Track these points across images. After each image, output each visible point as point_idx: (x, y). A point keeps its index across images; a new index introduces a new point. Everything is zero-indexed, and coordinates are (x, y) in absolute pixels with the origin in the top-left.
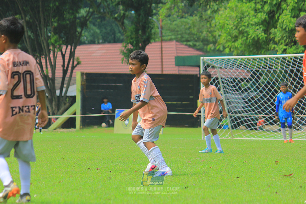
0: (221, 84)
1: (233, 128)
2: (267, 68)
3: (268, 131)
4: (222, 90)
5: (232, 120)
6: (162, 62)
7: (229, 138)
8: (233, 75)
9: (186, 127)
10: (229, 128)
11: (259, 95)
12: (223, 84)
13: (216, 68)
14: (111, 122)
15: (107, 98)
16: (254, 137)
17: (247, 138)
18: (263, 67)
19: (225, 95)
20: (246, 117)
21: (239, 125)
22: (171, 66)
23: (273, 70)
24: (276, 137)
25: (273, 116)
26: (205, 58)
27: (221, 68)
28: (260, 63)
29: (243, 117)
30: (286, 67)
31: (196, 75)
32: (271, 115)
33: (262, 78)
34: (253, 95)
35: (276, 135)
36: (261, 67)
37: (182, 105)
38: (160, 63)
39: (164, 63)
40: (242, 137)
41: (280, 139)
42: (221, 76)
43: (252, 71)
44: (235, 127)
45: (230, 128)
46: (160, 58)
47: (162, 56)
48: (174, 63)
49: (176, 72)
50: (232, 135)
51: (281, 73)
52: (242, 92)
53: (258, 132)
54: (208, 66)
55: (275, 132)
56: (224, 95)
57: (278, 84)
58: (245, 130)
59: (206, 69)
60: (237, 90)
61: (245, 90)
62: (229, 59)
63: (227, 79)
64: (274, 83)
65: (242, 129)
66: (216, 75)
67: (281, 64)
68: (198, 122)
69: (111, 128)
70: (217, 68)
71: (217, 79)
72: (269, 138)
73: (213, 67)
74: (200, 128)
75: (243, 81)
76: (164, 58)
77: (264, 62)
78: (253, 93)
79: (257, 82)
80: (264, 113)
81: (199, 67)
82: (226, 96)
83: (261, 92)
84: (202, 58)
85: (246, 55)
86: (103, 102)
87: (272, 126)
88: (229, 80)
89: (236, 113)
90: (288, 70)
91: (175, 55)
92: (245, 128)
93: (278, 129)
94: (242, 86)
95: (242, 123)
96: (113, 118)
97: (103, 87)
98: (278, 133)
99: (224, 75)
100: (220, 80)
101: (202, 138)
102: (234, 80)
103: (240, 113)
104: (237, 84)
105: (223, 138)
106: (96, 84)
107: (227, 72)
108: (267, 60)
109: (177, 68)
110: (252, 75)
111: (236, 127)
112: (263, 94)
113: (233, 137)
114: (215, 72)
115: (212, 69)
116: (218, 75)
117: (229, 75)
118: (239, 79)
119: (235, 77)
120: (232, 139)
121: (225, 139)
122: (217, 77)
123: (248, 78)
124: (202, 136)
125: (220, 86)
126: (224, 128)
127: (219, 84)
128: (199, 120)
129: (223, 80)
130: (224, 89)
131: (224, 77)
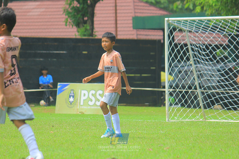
0: (191, 52)
1: (205, 108)
4: (192, 59)
5: (205, 98)
6: (116, 24)
7: (201, 120)
8: (206, 41)
9: (146, 106)
10: (200, 108)
12: (193, 52)
13: (184, 32)
14: (51, 99)
15: (47, 69)
16: (232, 119)
17: (224, 121)
20: (223, 93)
22: (128, 29)
26: (170, 19)
27: (190, 32)
29: (218, 94)
31: (160, 41)
34: (231, 66)
37: (141, 79)
38: (114, 26)
39: (118, 26)
40: (217, 119)
42: (190, 41)
43: (230, 35)
45: (202, 107)
46: (114, 19)
47: (116, 17)
48: (131, 25)
49: (134, 37)
50: (204, 116)
54: (174, 29)
56: (194, 66)
58: (221, 109)
59: (171, 32)
60: (210, 59)
62: (201, 20)
63: (198, 46)
65: (218, 109)
66: (184, 40)
68: (162, 100)
69: (51, 107)
70: (186, 32)
71: (186, 45)
73: (181, 30)
74: (164, 107)
75: (218, 48)
76: (118, 18)
78: (231, 63)
79: (237, 49)
81: (163, 30)
82: (197, 67)
84: (166, 19)
85: (222, 14)
86: (42, 74)
88: (201, 47)
89: (209, 88)
91: (133, 15)
92: (221, 107)
94: (218, 54)
95: (218, 102)
96: (54, 94)
97: (41, 55)
99: (195, 40)
100: (189, 47)
101: (167, 119)
102: (207, 47)
104: (211, 52)
105: (194, 119)
106: (33, 52)
107: (198, 37)
109: (135, 32)
110: (229, 41)
111: (209, 107)
113: (205, 119)
114: (183, 36)
115: (179, 34)
116: (187, 41)
117: (200, 40)
118: (213, 45)
119: (209, 43)
120: (204, 121)
121: (196, 121)
122: (185, 43)
123: (224, 45)
124: (167, 117)
125: (189, 55)
126: (195, 107)
127: (188, 52)
128: (162, 98)
129: (193, 47)
130: (194, 58)
131: (194, 43)
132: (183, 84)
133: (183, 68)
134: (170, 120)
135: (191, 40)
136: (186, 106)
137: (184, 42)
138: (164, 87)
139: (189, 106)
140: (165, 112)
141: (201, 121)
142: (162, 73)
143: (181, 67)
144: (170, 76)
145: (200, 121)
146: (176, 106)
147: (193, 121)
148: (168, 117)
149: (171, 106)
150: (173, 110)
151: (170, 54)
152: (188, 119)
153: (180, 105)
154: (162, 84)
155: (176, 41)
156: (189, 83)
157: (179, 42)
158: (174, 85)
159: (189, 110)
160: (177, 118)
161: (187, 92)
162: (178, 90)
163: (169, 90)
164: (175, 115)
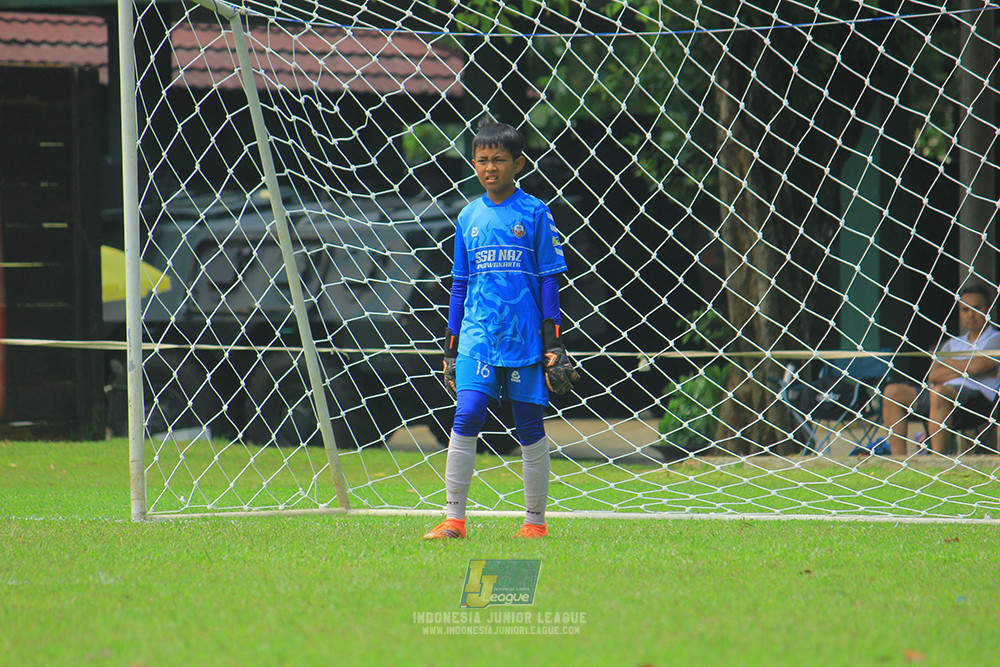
0: (263, 138)
1: (344, 442)
2: (578, 22)
3: (583, 457)
4: (269, 176)
5: (341, 386)
7: (322, 507)
8: (346, 75)
9: (18, 434)
10: (318, 442)
12: (272, 138)
13: (226, 24)
16: (490, 502)
18: (547, 19)
19: (287, 213)
21: (389, 422)
23: (615, 35)
24: (643, 501)
25: (623, 354)
30: (708, 21)
31: (89, 72)
32: (603, 352)
33: (543, 96)
35: (638, 485)
40: (410, 502)
41: (666, 515)
42: (257, 78)
43: (472, 43)
44: (359, 432)
45: (328, 438)
50: (340, 485)
52: (410, 190)
56: (280, 214)
58: (427, 450)
60: (369, 175)
61: (429, 174)
63: (302, 101)
64: (623, 128)
66: (221, 70)
68: (105, 399)
70: (235, 25)
72: (595, 507)
74: (119, 441)
75: (413, 116)
82: (296, 218)
88: (319, 106)
89: (365, 333)
92: (431, 440)
93: (656, 442)
94: (408, 144)
100: (254, 106)
101: (134, 509)
102: (347, 105)
103: (395, 337)
104: (372, 138)
105: (281, 507)
107: (300, 54)
110: (471, 75)
111: (366, 434)
113: (345, 501)
114: (219, 50)
115: (195, 34)
116: (245, 76)
117: (313, 73)
118: (383, 99)
119: (359, 88)
120: (339, 514)
121: (294, 516)
122: (231, 85)
123: (443, 95)
124: (133, 495)
125: (254, 150)
126: (288, 439)
127: (250, 136)
128: (107, 389)
129: (276, 108)
130: (280, 169)
131: (279, 87)
132: (222, 313)
133: (222, 224)
134: (150, 511)
135: (262, 72)
136: (240, 435)
137: (225, 80)
138: (119, 332)
139: (257, 437)
140: (127, 468)
141: (321, 515)
142: (107, 252)
143: (208, 217)
144: (149, 271)
145: (315, 515)
146: (184, 434)
147: (281, 516)
148: (141, 498)
149: (158, 437)
150: (168, 458)
151: (149, 149)
152: (253, 505)
153: (204, 427)
154: (107, 317)
155: (180, 77)
156: (257, 305)
157: (198, 80)
158: (173, 319)
159: (255, 454)
160: (194, 501)
161: (243, 359)
162: (193, 347)
163: (147, 346)
164: (182, 484)
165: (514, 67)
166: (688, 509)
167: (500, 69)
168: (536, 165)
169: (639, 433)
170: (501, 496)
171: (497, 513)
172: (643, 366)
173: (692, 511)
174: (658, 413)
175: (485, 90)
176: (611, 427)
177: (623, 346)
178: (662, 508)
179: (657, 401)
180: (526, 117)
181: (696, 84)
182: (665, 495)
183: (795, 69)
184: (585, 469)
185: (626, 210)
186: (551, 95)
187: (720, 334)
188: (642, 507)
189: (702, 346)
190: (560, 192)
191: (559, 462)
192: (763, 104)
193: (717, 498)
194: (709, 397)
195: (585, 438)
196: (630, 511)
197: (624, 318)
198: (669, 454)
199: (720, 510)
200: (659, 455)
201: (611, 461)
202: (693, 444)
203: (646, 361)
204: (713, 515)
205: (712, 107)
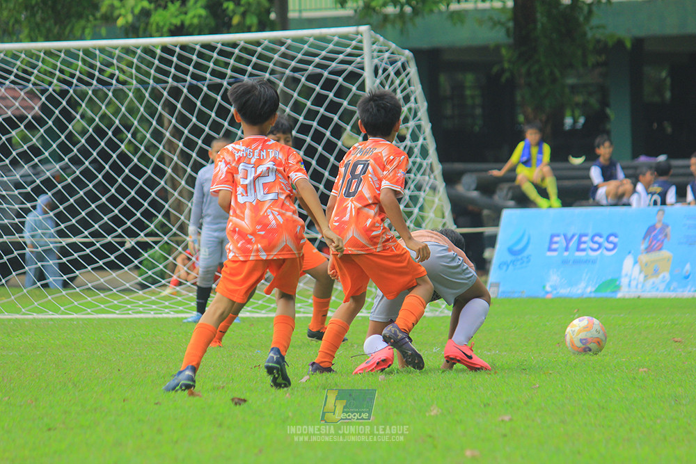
2: (94, 82)
3: (101, 288)
11: (68, 171)
16: (56, 311)
17: (35, 316)
18: (80, 80)
21: (6, 273)
23: (112, 88)
24: (129, 309)
25: (119, 240)
28: (70, 65)
29: (18, 246)
30: (157, 81)
32: (109, 239)
33: (78, 117)
34: (48, 174)
35: (128, 302)
36: (75, 81)
40: (17, 312)
41: (142, 316)
43: (43, 92)
51: (140, 97)
53: (71, 295)
55: (127, 291)
57: (129, 136)
64: (117, 132)
65: (16, 286)
67: (138, 69)
72: (108, 312)
75: (14, 126)
77: (84, 61)
78: (48, 166)
79: (63, 128)
80: (86, 233)
83: (76, 161)
87: (114, 274)
90: (162, 90)
93: (137, 281)
94: (13, 141)
98: (135, 295)
103: (9, 233)
108: (94, 56)
110: (44, 108)
112: (82, 168)
123: (30, 117)
165: (64, 103)
166: (152, 312)
167: (57, 104)
168: (75, 150)
169: (127, 277)
170: (62, 308)
171: (60, 316)
172: (128, 246)
173: (155, 314)
174: (137, 267)
175: (49, 113)
176: (114, 275)
177: (119, 236)
178: (140, 312)
179: (136, 262)
180: (70, 127)
181: (152, 111)
182: (141, 306)
183: (199, 103)
184: (102, 295)
185: (119, 171)
186: (83, 117)
187: (165, 229)
188: (130, 312)
189: (157, 235)
190: (87, 163)
191: (91, 292)
192: (184, 121)
193: (166, 307)
194: (162, 260)
195: (102, 280)
196: (125, 314)
197: (119, 223)
198: (143, 287)
199: (168, 313)
200: (138, 287)
201: (114, 290)
202: (154, 282)
203: (130, 243)
204: (165, 315)
205: (160, 121)
